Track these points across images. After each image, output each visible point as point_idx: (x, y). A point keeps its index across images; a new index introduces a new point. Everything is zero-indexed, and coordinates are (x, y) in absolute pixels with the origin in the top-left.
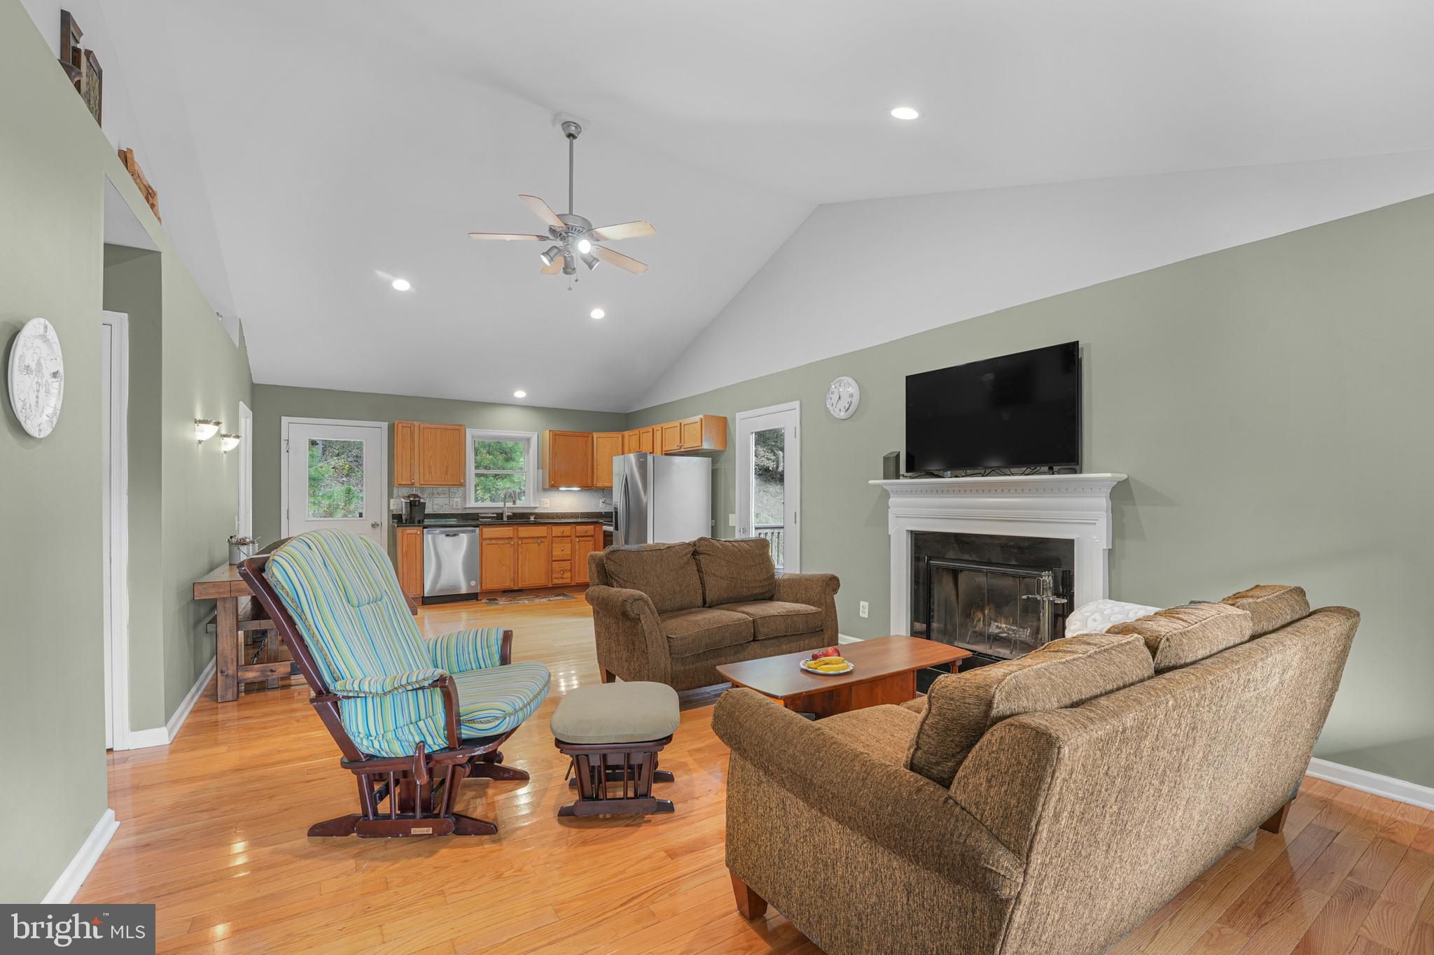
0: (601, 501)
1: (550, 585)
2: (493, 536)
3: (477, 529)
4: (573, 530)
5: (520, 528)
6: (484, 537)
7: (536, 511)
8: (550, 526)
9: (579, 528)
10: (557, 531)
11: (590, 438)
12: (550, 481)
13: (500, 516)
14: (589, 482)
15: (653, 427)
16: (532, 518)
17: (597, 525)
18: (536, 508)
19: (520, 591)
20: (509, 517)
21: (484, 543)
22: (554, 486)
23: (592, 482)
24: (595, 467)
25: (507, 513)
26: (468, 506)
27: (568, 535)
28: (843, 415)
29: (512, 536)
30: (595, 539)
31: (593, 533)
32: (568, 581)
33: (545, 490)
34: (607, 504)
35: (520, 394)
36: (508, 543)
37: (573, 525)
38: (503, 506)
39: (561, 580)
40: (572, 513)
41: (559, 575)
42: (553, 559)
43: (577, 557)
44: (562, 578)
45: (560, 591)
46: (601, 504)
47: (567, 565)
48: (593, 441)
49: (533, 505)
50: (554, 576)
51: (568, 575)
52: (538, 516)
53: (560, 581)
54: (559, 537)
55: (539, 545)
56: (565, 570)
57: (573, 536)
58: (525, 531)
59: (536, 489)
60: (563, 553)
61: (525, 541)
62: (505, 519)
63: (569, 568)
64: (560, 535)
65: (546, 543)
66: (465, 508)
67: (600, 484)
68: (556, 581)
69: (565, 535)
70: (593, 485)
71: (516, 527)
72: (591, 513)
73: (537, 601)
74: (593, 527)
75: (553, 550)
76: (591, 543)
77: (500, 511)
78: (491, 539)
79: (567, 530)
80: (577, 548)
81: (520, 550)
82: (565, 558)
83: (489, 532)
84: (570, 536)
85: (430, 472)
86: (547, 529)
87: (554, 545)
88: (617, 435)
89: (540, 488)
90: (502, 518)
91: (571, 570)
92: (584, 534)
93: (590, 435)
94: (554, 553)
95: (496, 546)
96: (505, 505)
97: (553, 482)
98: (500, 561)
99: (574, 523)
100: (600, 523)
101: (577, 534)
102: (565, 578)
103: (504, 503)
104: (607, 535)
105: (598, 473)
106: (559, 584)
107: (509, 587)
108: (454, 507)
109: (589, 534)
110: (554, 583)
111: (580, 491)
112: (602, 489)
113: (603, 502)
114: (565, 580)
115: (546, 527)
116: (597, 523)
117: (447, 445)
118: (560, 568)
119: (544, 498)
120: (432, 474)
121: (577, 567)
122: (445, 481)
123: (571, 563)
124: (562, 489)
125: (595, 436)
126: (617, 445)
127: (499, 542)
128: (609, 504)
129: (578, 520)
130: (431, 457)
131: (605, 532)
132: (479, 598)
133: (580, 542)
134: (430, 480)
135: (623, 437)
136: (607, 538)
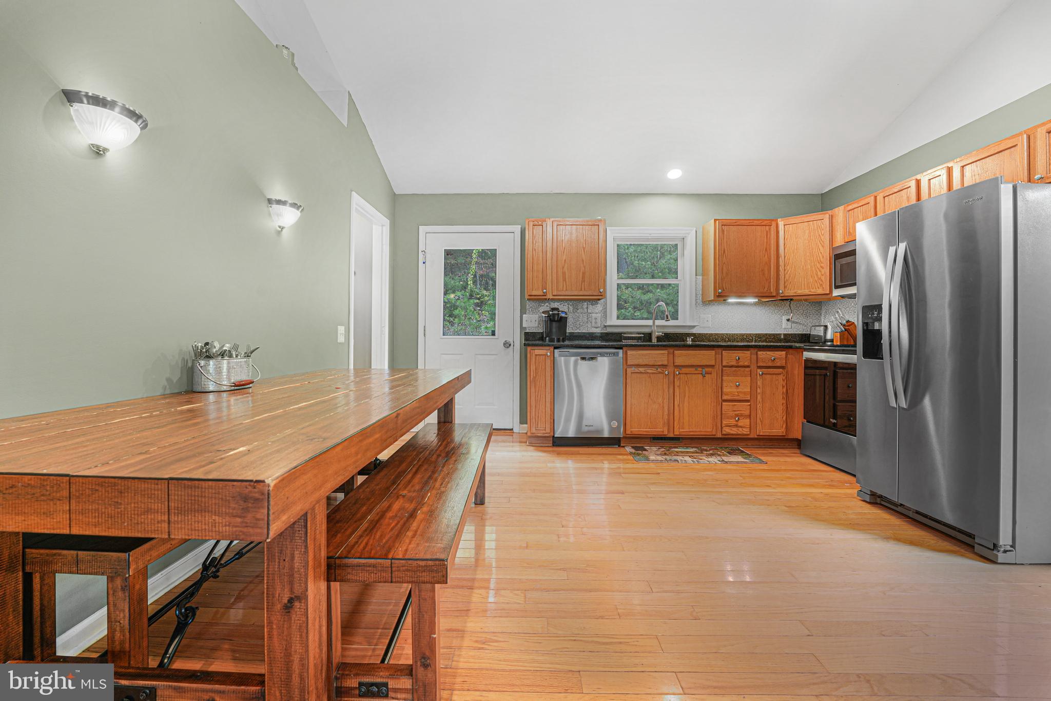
0: (784, 318)
1: (719, 435)
2: (641, 362)
3: (621, 351)
4: (754, 357)
5: (676, 352)
6: (629, 363)
7: (694, 331)
8: (719, 350)
9: (762, 354)
10: (730, 357)
11: (773, 227)
12: (715, 290)
13: (648, 337)
14: (772, 289)
15: (918, 177)
16: (689, 341)
17: (791, 351)
18: (694, 327)
19: (677, 440)
20: (659, 339)
21: (629, 370)
22: (721, 297)
23: (777, 289)
24: (781, 269)
25: (657, 333)
26: (608, 323)
27: (746, 364)
29: (666, 363)
30: (787, 372)
31: (783, 363)
32: (746, 431)
33: (706, 303)
34: (794, 322)
35: (674, 174)
36: (660, 373)
37: (754, 351)
38: (652, 324)
39: (735, 429)
41: (732, 422)
42: (725, 397)
43: (759, 397)
44: (737, 426)
45: (733, 445)
46: (784, 321)
47: (744, 408)
48: (778, 232)
49: (688, 324)
50: (724, 422)
51: (746, 422)
52: (696, 337)
53: (734, 431)
54: (732, 366)
55: (704, 377)
56: (742, 415)
57: (753, 367)
58: (683, 357)
59: (694, 302)
60: (738, 390)
61: (684, 370)
62: (654, 341)
63: (747, 413)
64: (734, 363)
65: (714, 374)
66: (605, 326)
67: (790, 292)
68: (727, 430)
69: (741, 364)
70: (778, 293)
71: (671, 351)
72: (770, 335)
73: (705, 460)
74: (784, 353)
75: (725, 384)
76: (781, 377)
77: (647, 330)
78: (638, 366)
79: (745, 356)
80: (759, 383)
81: (677, 383)
82: (742, 397)
83: (636, 356)
84: (748, 367)
86: (716, 354)
87: (725, 378)
88: (820, 217)
89: (700, 301)
90: (650, 340)
91: (750, 415)
92: (770, 364)
93: (774, 224)
94: (725, 390)
95: (644, 375)
96: (654, 323)
97: (720, 291)
98: (650, 396)
99: (756, 347)
100: (797, 348)
101: (760, 364)
102: (741, 427)
103: (652, 321)
104: (812, 366)
105: (787, 276)
106: (732, 434)
107: (662, 433)
108: (593, 324)
109: (778, 364)
110: (724, 433)
111: (755, 304)
112: (789, 300)
113: (788, 320)
114: (740, 429)
115: (714, 352)
116: (791, 347)
117: (584, 246)
118: (735, 411)
119: (704, 314)
120: (566, 282)
121: (759, 412)
122: (581, 290)
123: (750, 405)
124: (731, 300)
125: (781, 224)
126: (820, 231)
127: (648, 371)
128: (797, 323)
129: (753, 343)
130: (565, 260)
131: (808, 361)
132: (622, 445)
133: (764, 375)
134: (565, 289)
135: (831, 218)
136: (810, 371)
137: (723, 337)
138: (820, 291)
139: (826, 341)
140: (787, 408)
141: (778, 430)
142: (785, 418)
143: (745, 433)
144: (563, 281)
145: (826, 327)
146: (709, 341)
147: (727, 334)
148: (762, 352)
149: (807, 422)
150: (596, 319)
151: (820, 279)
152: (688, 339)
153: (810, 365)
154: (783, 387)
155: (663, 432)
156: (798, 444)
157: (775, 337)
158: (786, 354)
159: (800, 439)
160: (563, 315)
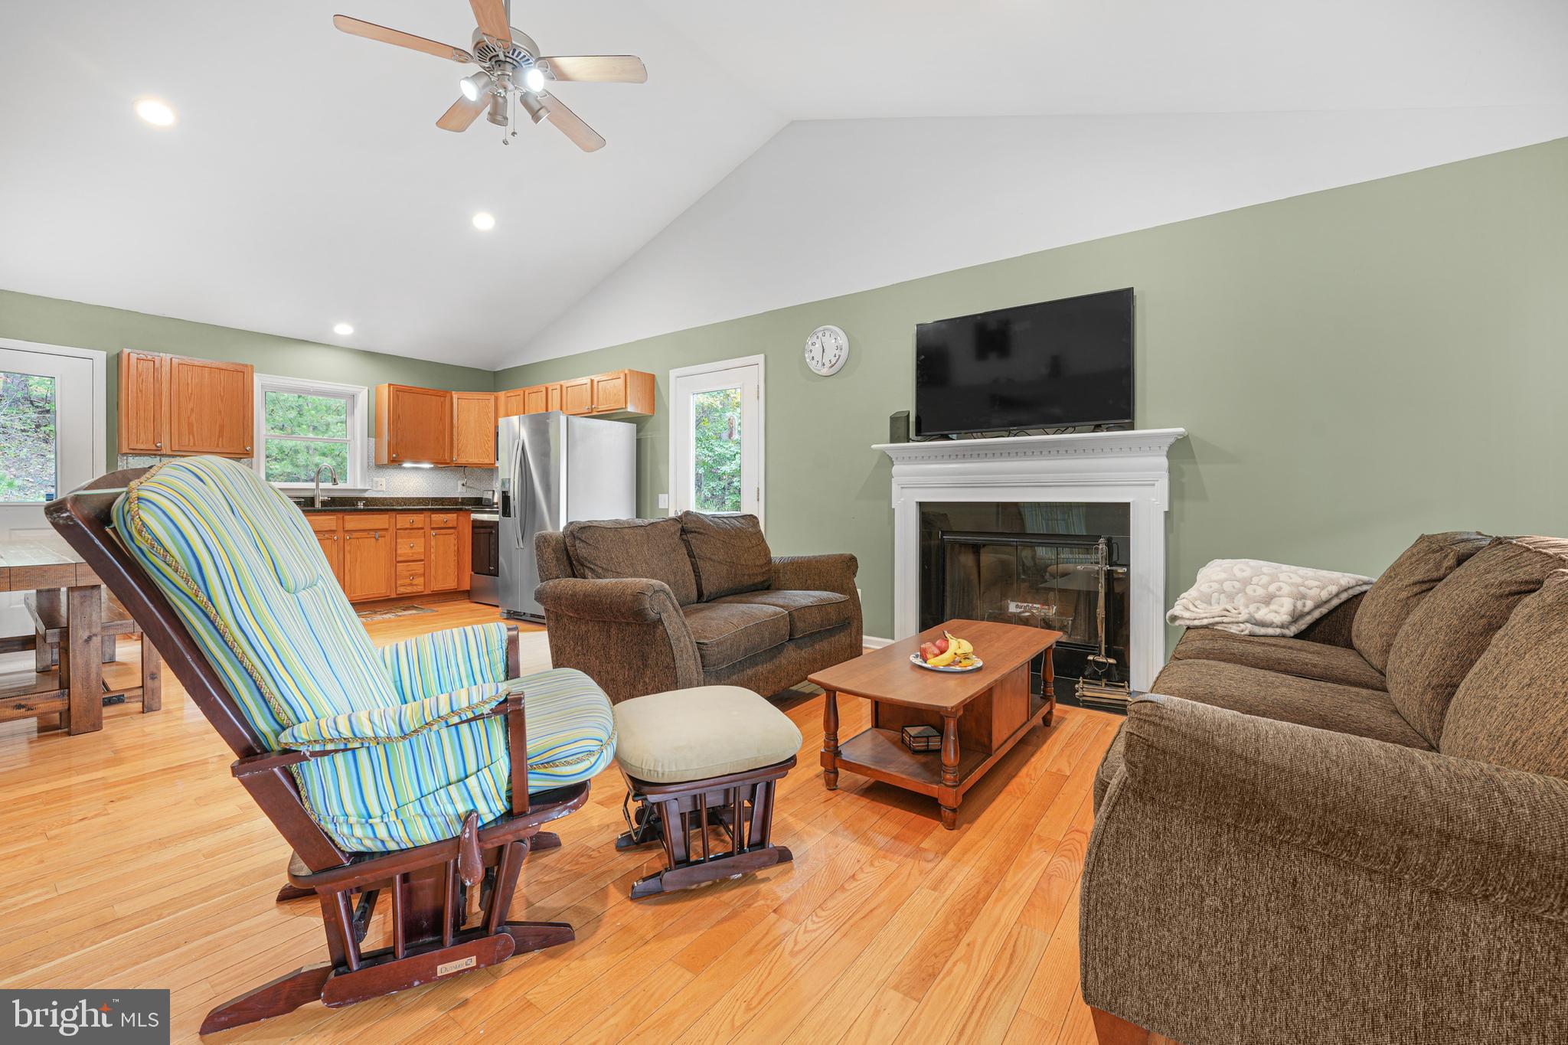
0: (460, 483)
1: (394, 596)
4: (428, 519)
5: (345, 517)
7: (366, 495)
8: (393, 514)
9: (436, 517)
10: (404, 520)
11: (448, 399)
12: (389, 454)
13: (311, 500)
14: (447, 457)
15: (548, 385)
16: (361, 505)
17: (461, 513)
18: (365, 490)
20: (324, 503)
22: (395, 462)
23: (450, 457)
24: (455, 438)
25: (321, 497)
27: (420, 526)
28: (825, 371)
29: (334, 528)
30: (458, 532)
31: (454, 524)
32: (420, 588)
33: (379, 466)
34: (469, 487)
35: (343, 330)
36: (328, 539)
37: (427, 514)
38: (315, 487)
39: (410, 588)
40: (420, 499)
41: (408, 581)
42: (399, 559)
43: (433, 557)
44: (411, 585)
45: (407, 603)
46: (460, 486)
47: (418, 567)
48: (452, 403)
49: (360, 487)
50: (399, 582)
51: (420, 580)
52: (368, 501)
53: (409, 590)
54: (406, 529)
55: (377, 540)
56: (416, 574)
57: (427, 529)
58: (353, 522)
59: (366, 465)
60: (413, 551)
61: (355, 535)
62: (318, 505)
63: (422, 571)
64: (408, 526)
65: (388, 538)
67: (462, 460)
68: (401, 590)
69: (414, 526)
70: (452, 460)
71: (340, 516)
73: (378, 618)
74: (455, 515)
75: (399, 547)
76: (453, 536)
77: (309, 493)
79: (418, 519)
80: (433, 543)
81: (347, 548)
82: (416, 557)
84: (422, 528)
85: (191, 432)
86: (390, 518)
87: (399, 540)
88: (488, 397)
89: (372, 463)
90: (314, 504)
91: (424, 574)
92: (442, 526)
93: (448, 395)
94: (399, 552)
96: (317, 485)
97: (394, 455)
99: (429, 509)
100: (466, 510)
101: (434, 526)
102: (415, 585)
103: (315, 484)
104: (477, 526)
105: (460, 445)
106: (407, 593)
109: (451, 525)
110: (398, 592)
111: (431, 469)
112: (464, 467)
113: (463, 485)
114: (415, 587)
115: (387, 516)
116: (461, 510)
117: (222, 394)
118: (409, 571)
119: (378, 477)
120: (193, 436)
121: (433, 570)
122: (218, 445)
123: (424, 564)
124: (407, 465)
125: (455, 396)
126: (487, 409)
128: (471, 488)
129: (430, 507)
130: (192, 410)
131: (475, 521)
133: (437, 536)
134: (192, 444)
135: (496, 399)
136: (476, 530)
137: (398, 501)
138: (487, 461)
139: (494, 504)
140: (458, 564)
141: (451, 584)
142: (456, 573)
143: (419, 590)
144: (189, 434)
145: (494, 491)
146: (383, 505)
147: (403, 498)
148: (435, 515)
149: (475, 573)
151: (487, 450)
152: (359, 504)
153: (478, 525)
154: (455, 545)
156: (469, 595)
157: (453, 501)
158: (457, 516)
159: (470, 589)
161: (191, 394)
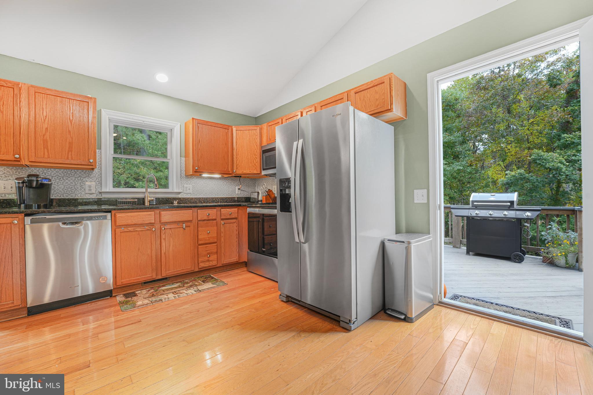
0: (237, 188)
1: (197, 270)
2: (129, 222)
3: (109, 215)
4: (219, 213)
5: (162, 212)
6: (118, 224)
7: (180, 196)
8: (195, 210)
9: (224, 211)
10: (203, 214)
11: (230, 130)
12: (193, 167)
13: (140, 201)
14: (229, 170)
16: (176, 203)
17: (240, 208)
18: (179, 193)
19: (165, 280)
20: (151, 203)
21: (118, 230)
22: (197, 173)
23: (233, 169)
24: (235, 157)
25: (149, 198)
26: (104, 190)
27: (214, 218)
29: (153, 222)
30: (238, 221)
31: (237, 216)
32: (214, 263)
33: (188, 176)
34: (242, 190)
36: (148, 230)
37: (219, 209)
38: (145, 191)
39: (207, 263)
40: (213, 198)
41: (206, 258)
42: (200, 242)
43: (222, 239)
44: (208, 261)
45: (207, 274)
46: (237, 190)
47: (213, 248)
48: (232, 134)
49: (175, 190)
50: (200, 260)
51: (214, 257)
52: (180, 200)
53: (207, 265)
54: (204, 220)
55: (184, 229)
56: (212, 253)
57: (218, 219)
58: (168, 216)
59: (179, 175)
60: (209, 236)
61: (169, 225)
62: (147, 204)
63: (215, 250)
64: (206, 218)
65: (192, 227)
66: (101, 193)
67: (239, 172)
68: (202, 265)
69: (210, 218)
70: (233, 172)
71: (158, 212)
72: (229, 198)
74: (236, 209)
75: (200, 233)
76: (235, 224)
77: (141, 195)
79: (213, 213)
80: (222, 230)
81: (163, 236)
82: (212, 240)
83: (123, 217)
84: (215, 219)
86: (193, 212)
87: (200, 229)
88: (255, 128)
89: (183, 175)
90: (144, 203)
91: (217, 252)
92: (228, 217)
93: (230, 128)
94: (200, 237)
95: (134, 233)
96: (146, 190)
97: (196, 168)
98: (139, 249)
99: (219, 206)
100: (244, 206)
101: (223, 217)
102: (211, 261)
103: (145, 189)
104: (252, 217)
105: (238, 161)
106: (206, 267)
107: (152, 278)
108: (87, 191)
109: (234, 217)
110: (200, 267)
111: (220, 178)
112: (239, 177)
113: (239, 189)
114: (211, 262)
115: (191, 211)
116: (240, 205)
117: (71, 118)
118: (207, 251)
119: (187, 184)
120: (48, 150)
121: (223, 249)
122: (68, 158)
123: (217, 245)
124: (205, 175)
125: (234, 129)
126: (255, 136)
127: (137, 229)
129: (219, 204)
130: (47, 129)
131: (249, 214)
132: (113, 295)
133: (225, 225)
134: (46, 156)
135: (261, 129)
136: (251, 220)
137: (200, 200)
138: (255, 172)
139: (258, 201)
140: (239, 243)
141: (234, 259)
142: (238, 250)
143: (214, 264)
144: (44, 148)
145: (258, 193)
146: (191, 203)
147: (202, 198)
148: (223, 209)
149: (250, 251)
150: (90, 186)
151: (255, 165)
152: (175, 202)
153: (251, 216)
154: (236, 231)
155: (152, 276)
156: (246, 264)
157: (232, 199)
158: (238, 210)
159: (247, 261)
160: (45, 182)
161: (46, 117)
